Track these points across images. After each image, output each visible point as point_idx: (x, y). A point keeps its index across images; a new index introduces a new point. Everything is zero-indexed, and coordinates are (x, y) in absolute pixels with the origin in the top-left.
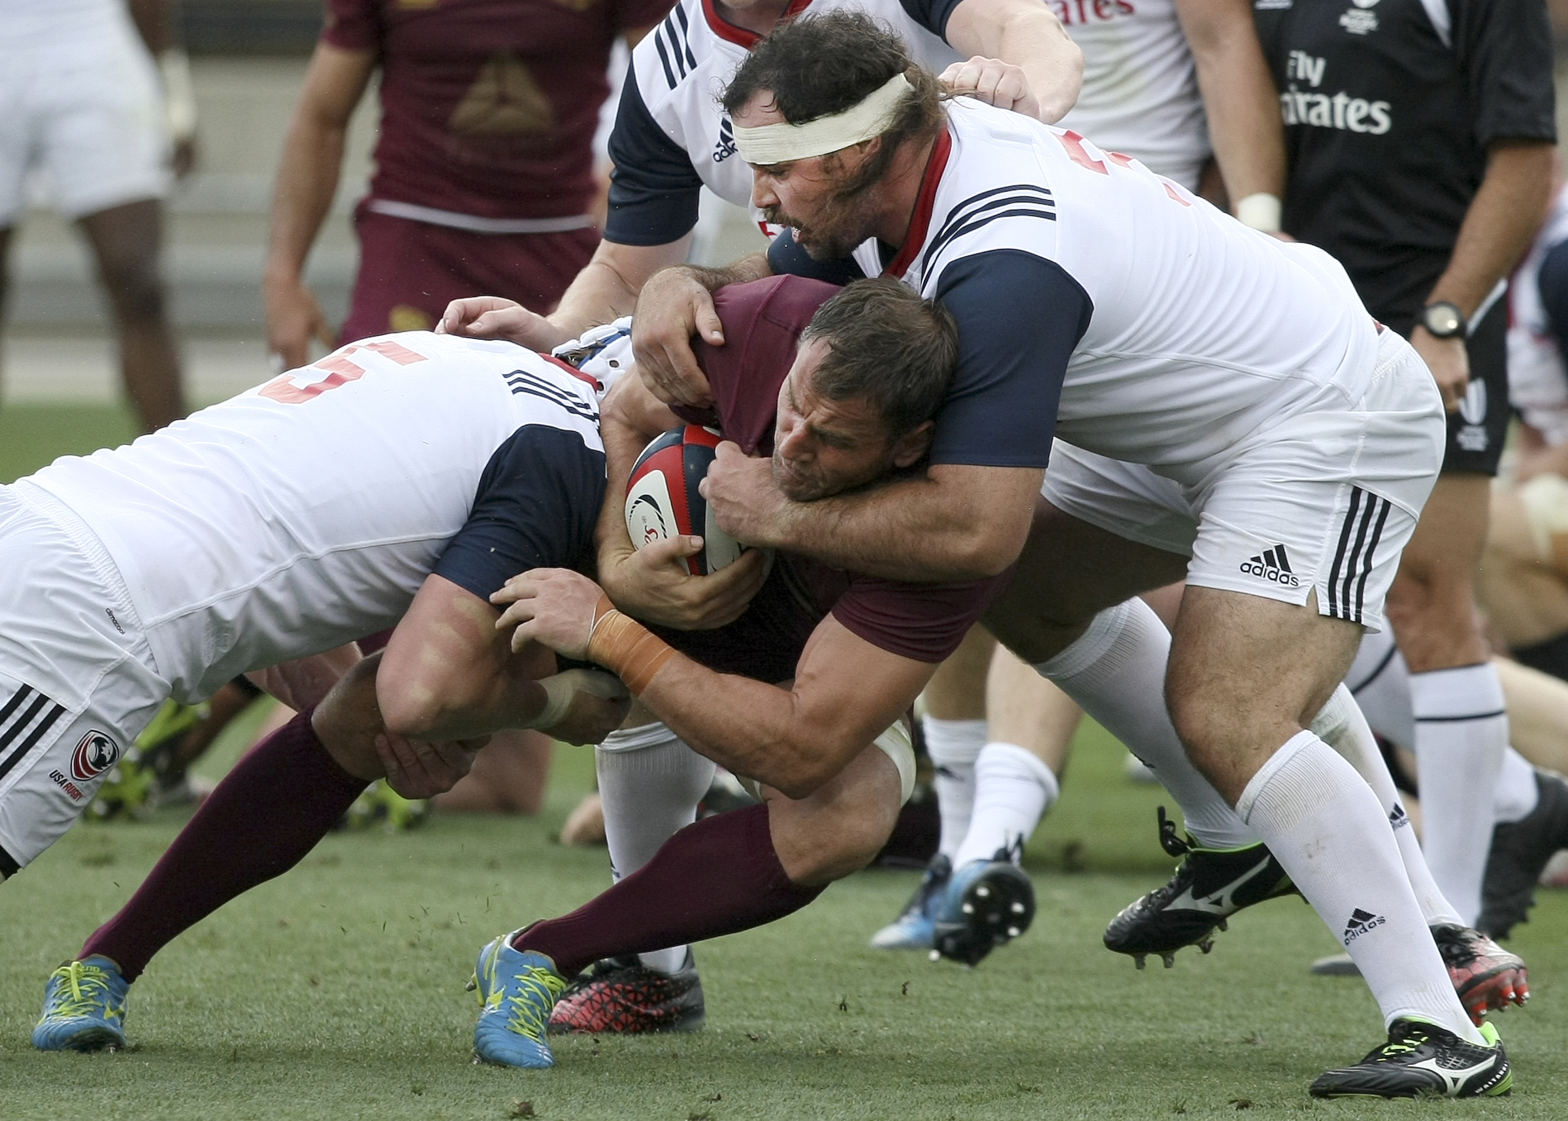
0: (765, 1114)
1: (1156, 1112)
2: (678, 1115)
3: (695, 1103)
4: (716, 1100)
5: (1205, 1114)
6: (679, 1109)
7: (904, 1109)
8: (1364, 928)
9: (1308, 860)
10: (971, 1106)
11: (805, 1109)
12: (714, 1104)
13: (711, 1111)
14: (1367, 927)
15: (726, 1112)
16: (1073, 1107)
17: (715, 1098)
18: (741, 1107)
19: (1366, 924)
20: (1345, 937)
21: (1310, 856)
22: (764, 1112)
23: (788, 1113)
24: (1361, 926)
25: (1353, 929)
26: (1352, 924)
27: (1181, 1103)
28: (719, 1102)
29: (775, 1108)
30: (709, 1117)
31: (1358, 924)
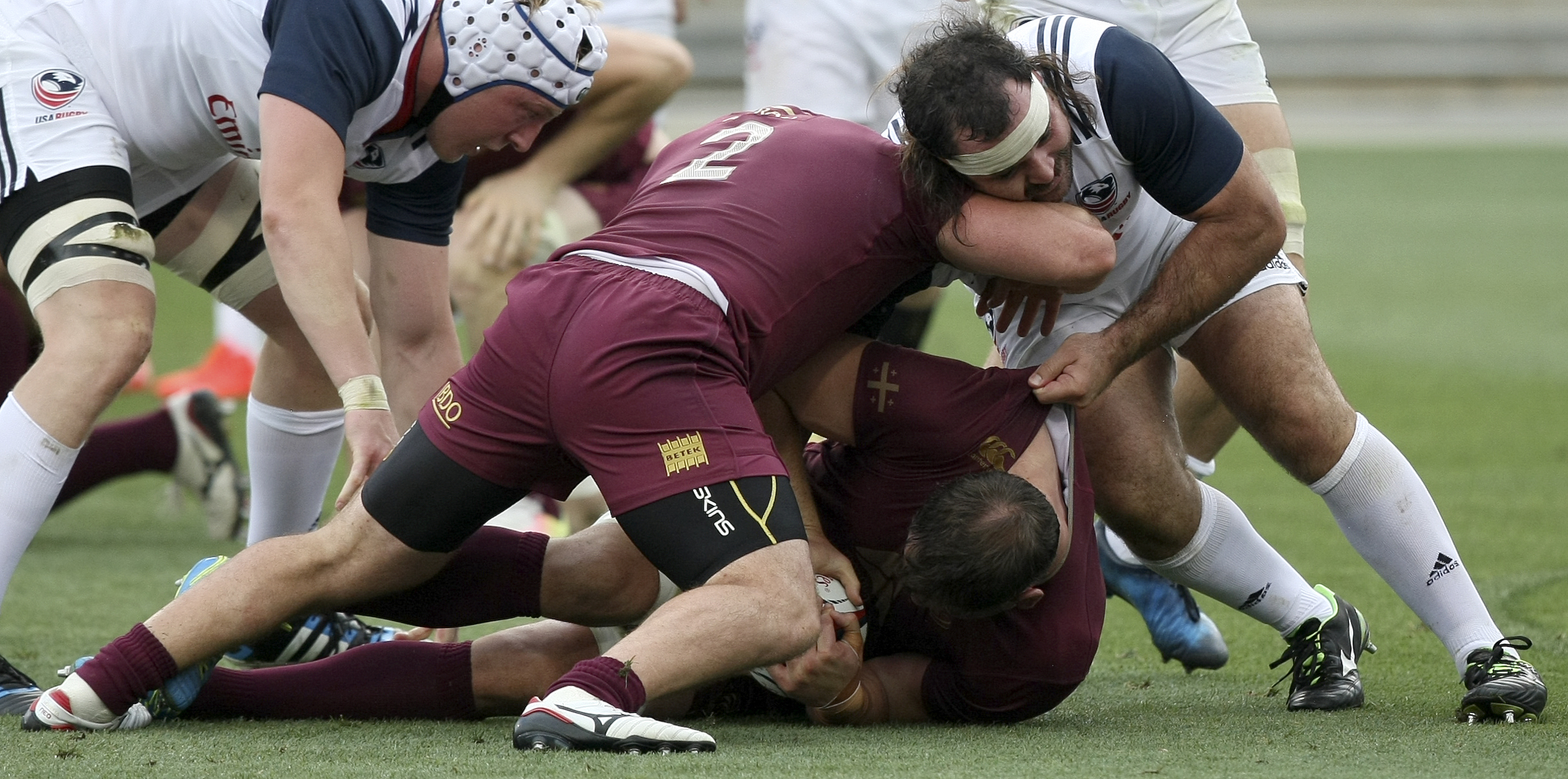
0: (123, 750)
1: (458, 742)
2: (49, 751)
3: (63, 742)
4: (81, 739)
5: (500, 744)
6: (49, 747)
7: (242, 743)
8: (1446, 569)
9: (1402, 514)
10: (300, 740)
11: (157, 745)
12: (79, 741)
13: (77, 747)
14: (1448, 568)
15: (89, 749)
16: (387, 739)
17: (80, 736)
18: (103, 744)
19: (1448, 566)
20: (1429, 578)
21: (1403, 511)
22: (122, 748)
23: (143, 749)
24: (1444, 568)
25: (1439, 570)
26: (1438, 566)
27: (480, 734)
28: (83, 740)
29: (132, 744)
30: (75, 753)
31: (1442, 566)
